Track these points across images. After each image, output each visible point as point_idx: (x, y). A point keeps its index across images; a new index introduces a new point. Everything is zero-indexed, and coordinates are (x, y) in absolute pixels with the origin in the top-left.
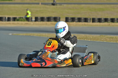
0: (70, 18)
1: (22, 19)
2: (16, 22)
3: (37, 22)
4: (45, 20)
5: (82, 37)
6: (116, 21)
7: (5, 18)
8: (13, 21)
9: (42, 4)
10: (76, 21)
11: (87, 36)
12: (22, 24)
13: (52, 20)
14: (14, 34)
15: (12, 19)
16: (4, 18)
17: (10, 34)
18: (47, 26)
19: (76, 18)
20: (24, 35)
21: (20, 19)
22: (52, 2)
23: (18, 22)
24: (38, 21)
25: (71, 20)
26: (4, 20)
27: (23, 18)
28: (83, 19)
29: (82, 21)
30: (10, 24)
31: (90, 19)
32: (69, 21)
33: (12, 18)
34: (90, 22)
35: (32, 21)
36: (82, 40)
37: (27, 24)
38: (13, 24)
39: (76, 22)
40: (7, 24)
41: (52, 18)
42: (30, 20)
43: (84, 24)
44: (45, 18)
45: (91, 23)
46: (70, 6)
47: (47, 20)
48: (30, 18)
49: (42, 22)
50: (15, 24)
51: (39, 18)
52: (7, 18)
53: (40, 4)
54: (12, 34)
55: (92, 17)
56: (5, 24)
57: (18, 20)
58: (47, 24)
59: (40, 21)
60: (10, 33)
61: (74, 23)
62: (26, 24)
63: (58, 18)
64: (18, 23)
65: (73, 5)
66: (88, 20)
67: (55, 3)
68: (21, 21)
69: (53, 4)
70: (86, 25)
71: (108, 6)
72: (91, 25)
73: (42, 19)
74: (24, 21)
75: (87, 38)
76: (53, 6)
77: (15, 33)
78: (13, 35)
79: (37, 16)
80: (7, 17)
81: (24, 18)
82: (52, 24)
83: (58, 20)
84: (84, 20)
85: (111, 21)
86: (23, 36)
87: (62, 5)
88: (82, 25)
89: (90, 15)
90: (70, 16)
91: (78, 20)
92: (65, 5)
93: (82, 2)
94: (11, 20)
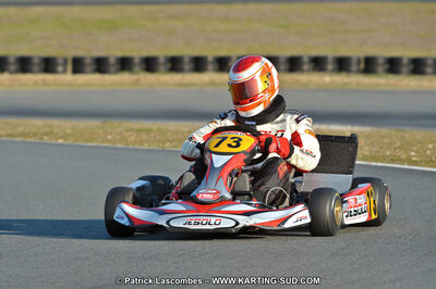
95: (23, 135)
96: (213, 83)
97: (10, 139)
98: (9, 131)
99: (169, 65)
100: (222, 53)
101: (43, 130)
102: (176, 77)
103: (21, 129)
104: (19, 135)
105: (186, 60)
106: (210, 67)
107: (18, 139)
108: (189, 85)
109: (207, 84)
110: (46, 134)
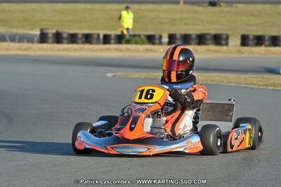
0: (251, 37)
1: (137, 38)
2: (123, 46)
4: (193, 42)
7: (99, 35)
8: (115, 43)
9: (186, 2)
10: (267, 43)
12: (137, 51)
13: (208, 42)
14: (119, 74)
15: (115, 39)
16: (95, 36)
17: (109, 75)
19: (267, 38)
20: (143, 77)
21: (134, 40)
23: (129, 46)
25: (256, 41)
26: (94, 41)
27: (139, 36)
30: (109, 50)
32: (251, 43)
33: (113, 37)
35: (161, 43)
36: (279, 88)
37: (150, 50)
38: (116, 50)
39: (266, 46)
40: (102, 50)
41: (209, 37)
42: (157, 41)
44: (194, 36)
47: (197, 41)
48: (157, 37)
50: (121, 51)
51: (178, 36)
52: (101, 36)
53: (182, 3)
54: (113, 74)
56: (97, 51)
57: (128, 42)
60: (108, 72)
61: (262, 48)
62: (147, 50)
63: (224, 37)
64: (128, 49)
68: (136, 43)
73: (186, 40)
74: (143, 43)
76: (211, 9)
77: (121, 73)
78: (114, 76)
79: (172, 32)
80: (102, 33)
81: (142, 37)
82: (209, 50)
83: (224, 42)
86: (140, 78)
87: (234, 5)
90: (253, 31)
91: (270, 42)
94: (113, 41)
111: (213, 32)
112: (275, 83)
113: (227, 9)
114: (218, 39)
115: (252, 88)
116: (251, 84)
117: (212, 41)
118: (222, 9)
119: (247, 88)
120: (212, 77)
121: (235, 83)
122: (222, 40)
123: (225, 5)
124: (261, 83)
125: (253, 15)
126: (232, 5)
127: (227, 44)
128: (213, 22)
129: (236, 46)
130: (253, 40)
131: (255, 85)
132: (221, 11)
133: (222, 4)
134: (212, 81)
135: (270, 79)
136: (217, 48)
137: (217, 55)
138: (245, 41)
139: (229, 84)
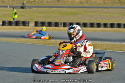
0: (39, 22)
3: (4, 27)
4: (13, 24)
5: (52, 43)
6: (88, 26)
9: (10, 7)
10: (46, 25)
11: (56, 42)
13: (20, 24)
18: (15, 31)
19: (46, 23)
22: (21, 5)
24: (5, 25)
25: (41, 24)
28: (53, 23)
29: (53, 25)
31: (61, 23)
32: (39, 25)
34: (61, 26)
36: (51, 45)
41: (20, 22)
43: (55, 29)
44: (14, 22)
45: (62, 28)
46: (40, 9)
47: (15, 24)
49: (9, 27)
51: (7, 22)
53: (8, 7)
55: (63, 22)
58: (15, 28)
59: (8, 25)
63: (27, 22)
65: (43, 9)
66: (59, 25)
67: (24, 6)
69: (22, 8)
70: (57, 30)
71: (80, 9)
72: (62, 30)
73: (10, 23)
75: (56, 43)
76: (22, 10)
79: (4, 20)
82: (20, 28)
83: (27, 25)
84: (55, 25)
85: (83, 25)
87: (32, 8)
88: (53, 30)
89: (61, 19)
90: (40, 20)
91: (48, 25)
92: (35, 8)
93: (54, 5)
95: (48, 44)
96: (102, 31)
97: (45, 45)
98: (44, 43)
99: (90, 25)
100: (105, 22)
101: (54, 43)
102: (92, 29)
103: (48, 42)
104: (47, 44)
105: (95, 24)
106: (102, 26)
107: (47, 45)
108: (96, 31)
109: (101, 31)
110: (55, 44)
111: (22, 20)
112: (50, 43)
113: (29, 10)
114: (24, 23)
115: (39, 45)
116: (39, 43)
117: (22, 24)
118: (27, 10)
119: (37, 45)
120: (21, 40)
121: (32, 43)
122: (26, 23)
123: (28, 8)
124: (43, 43)
125: (40, 13)
126: (31, 8)
127: (28, 26)
128: (22, 16)
129: (32, 26)
130: (40, 24)
131: (40, 44)
132: (26, 11)
133: (26, 8)
134: (21, 42)
135: (47, 41)
136: (24, 27)
137: (24, 30)
138: (36, 24)
139: (29, 43)
